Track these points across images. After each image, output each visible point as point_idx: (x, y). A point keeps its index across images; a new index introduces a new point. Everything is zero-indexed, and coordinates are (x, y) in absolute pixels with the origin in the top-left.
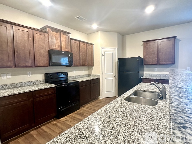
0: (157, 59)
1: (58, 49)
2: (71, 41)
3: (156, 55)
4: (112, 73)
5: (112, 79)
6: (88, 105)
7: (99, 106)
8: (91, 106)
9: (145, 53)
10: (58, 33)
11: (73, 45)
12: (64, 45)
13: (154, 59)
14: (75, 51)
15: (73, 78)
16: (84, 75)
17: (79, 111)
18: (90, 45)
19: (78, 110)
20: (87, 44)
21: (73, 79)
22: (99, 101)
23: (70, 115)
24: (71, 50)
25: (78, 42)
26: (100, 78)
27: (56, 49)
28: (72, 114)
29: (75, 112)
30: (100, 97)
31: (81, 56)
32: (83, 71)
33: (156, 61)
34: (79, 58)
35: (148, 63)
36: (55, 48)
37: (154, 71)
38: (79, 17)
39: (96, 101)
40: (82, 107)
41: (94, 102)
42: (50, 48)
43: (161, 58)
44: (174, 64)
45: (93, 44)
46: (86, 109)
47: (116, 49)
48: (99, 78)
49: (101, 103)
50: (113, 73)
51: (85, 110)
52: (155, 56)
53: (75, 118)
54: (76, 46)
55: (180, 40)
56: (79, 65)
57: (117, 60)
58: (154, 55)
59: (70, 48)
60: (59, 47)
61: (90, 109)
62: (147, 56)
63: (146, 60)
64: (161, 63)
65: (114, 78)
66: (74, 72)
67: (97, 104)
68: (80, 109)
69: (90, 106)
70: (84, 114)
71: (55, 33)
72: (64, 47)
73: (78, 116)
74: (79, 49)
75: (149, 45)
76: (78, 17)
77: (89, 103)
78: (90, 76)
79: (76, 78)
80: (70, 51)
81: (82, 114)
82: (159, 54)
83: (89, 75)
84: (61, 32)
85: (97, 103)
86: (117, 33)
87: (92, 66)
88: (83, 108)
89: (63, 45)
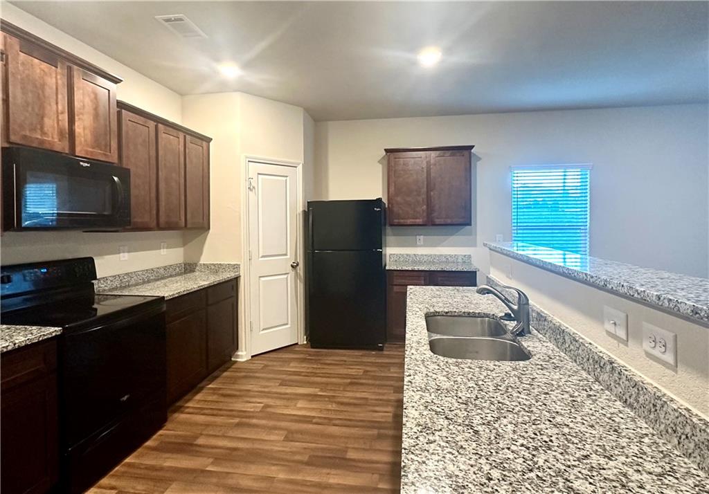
0: (427, 208)
1: (61, 146)
2: (119, 114)
3: (424, 196)
4: (286, 255)
5: (285, 276)
6: (198, 397)
7: (249, 391)
8: (215, 398)
9: (392, 189)
10: (59, 70)
11: (127, 132)
12: (87, 132)
13: (418, 209)
14: (136, 161)
15: (117, 283)
16: (165, 268)
17: (167, 436)
18: (199, 142)
19: (161, 432)
20: (188, 137)
21: (116, 288)
22: (239, 370)
23: (129, 465)
24: (120, 157)
25: (152, 124)
26: (242, 278)
27: (47, 146)
28: (137, 457)
29: (149, 443)
30: (238, 356)
31: (162, 185)
32: (164, 252)
33: (425, 214)
34: (153, 195)
35: (402, 221)
36: (42, 142)
37: (414, 245)
38: (176, 20)
39: (225, 374)
40: (175, 411)
41: (219, 380)
42: (13, 138)
43: (437, 207)
44: (470, 224)
45: (209, 140)
46: (200, 418)
47: (300, 167)
48: (237, 279)
49: (251, 377)
50: (288, 257)
51: (196, 424)
52: (420, 199)
53: (161, 469)
54: (144, 141)
55: (480, 159)
56: (154, 224)
57: (300, 208)
58: (419, 195)
59: (114, 144)
60: (61, 133)
61: (215, 412)
62: (399, 199)
63: (395, 209)
64: (437, 221)
65: (292, 273)
66: (124, 256)
67: (237, 387)
68: (168, 425)
69: (210, 398)
70: (200, 441)
71: (44, 66)
72: (89, 137)
73: (175, 456)
74: (153, 153)
75: (404, 164)
76: (172, 16)
77: (202, 389)
78: (193, 271)
79: (133, 282)
80: (115, 161)
81: (192, 445)
82: (432, 193)
83: (189, 268)
84: (75, 67)
85: (234, 380)
86: (302, 109)
87: (205, 227)
88: (181, 417)
89: (83, 127)
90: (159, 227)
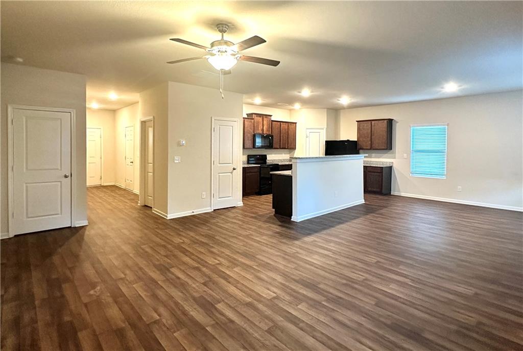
0: (371, 143)
9: (359, 136)
10: (261, 118)
11: (273, 127)
13: (368, 143)
14: (276, 133)
15: (271, 161)
18: (293, 124)
20: (289, 124)
24: (272, 133)
25: (279, 123)
27: (259, 132)
31: (282, 138)
34: (279, 141)
35: (362, 147)
37: (371, 157)
42: (255, 131)
43: (375, 142)
45: (296, 123)
47: (325, 129)
54: (277, 128)
58: (368, 138)
59: (271, 130)
60: (261, 130)
62: (362, 139)
63: (360, 143)
64: (374, 148)
66: (274, 155)
74: (279, 131)
75: (363, 126)
79: (275, 161)
80: (270, 133)
82: (373, 137)
84: (264, 116)
86: (326, 109)
87: (293, 149)
89: (265, 128)
90: (280, 148)
